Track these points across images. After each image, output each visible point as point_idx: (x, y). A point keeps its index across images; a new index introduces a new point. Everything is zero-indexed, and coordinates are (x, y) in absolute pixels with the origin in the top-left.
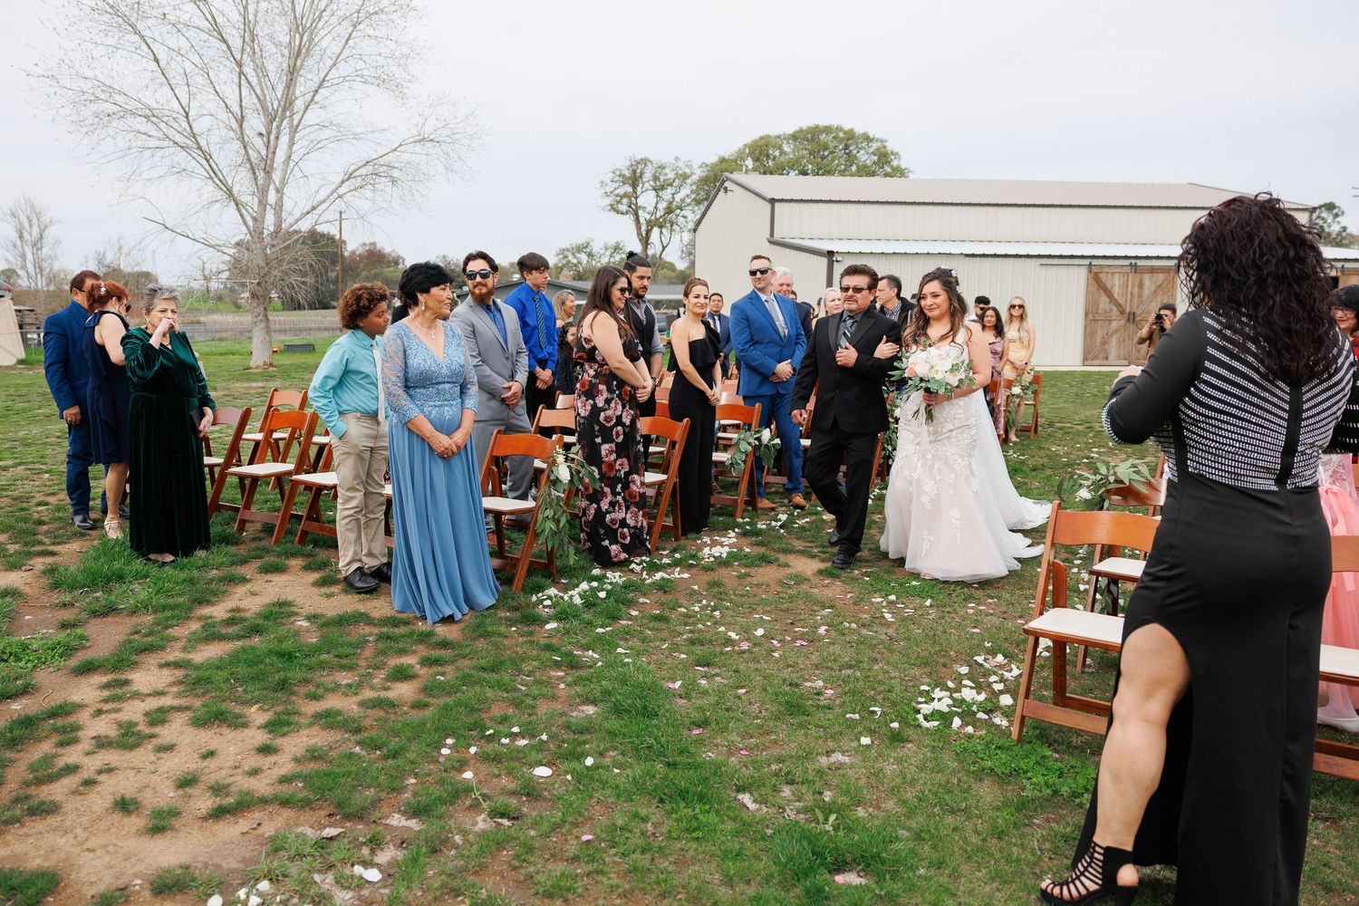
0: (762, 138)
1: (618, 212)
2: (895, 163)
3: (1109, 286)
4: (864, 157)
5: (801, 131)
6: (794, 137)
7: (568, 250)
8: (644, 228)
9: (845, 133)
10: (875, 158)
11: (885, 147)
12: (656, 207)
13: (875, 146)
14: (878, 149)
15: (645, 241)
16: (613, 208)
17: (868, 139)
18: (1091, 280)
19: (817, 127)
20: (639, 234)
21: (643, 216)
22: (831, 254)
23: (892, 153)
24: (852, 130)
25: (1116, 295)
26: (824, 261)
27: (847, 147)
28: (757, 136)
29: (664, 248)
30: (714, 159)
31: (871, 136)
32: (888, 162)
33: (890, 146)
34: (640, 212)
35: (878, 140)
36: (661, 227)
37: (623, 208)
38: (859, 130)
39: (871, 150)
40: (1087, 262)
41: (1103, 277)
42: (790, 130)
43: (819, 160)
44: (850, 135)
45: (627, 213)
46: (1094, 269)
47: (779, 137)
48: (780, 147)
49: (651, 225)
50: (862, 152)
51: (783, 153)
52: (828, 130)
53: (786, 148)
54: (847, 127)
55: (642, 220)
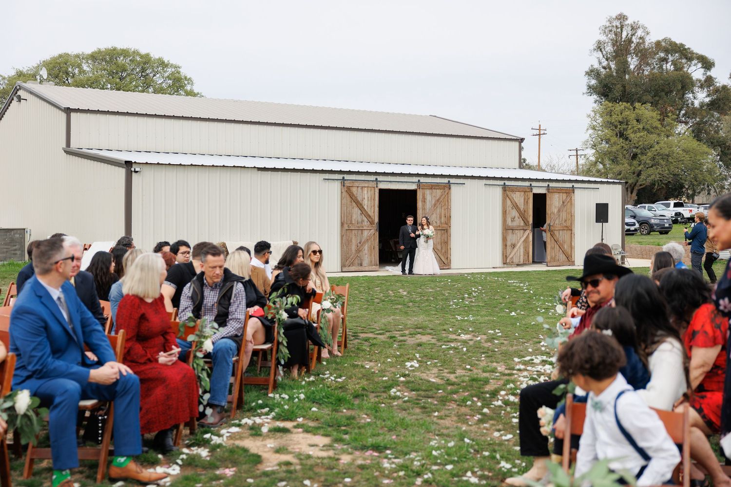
0: (60, 56)
2: (188, 88)
3: (359, 199)
4: (159, 80)
5: (100, 52)
6: (94, 57)
9: (142, 57)
10: (170, 82)
11: (179, 73)
13: (170, 70)
14: (173, 74)
17: (163, 64)
18: (345, 194)
19: (115, 49)
22: (128, 164)
23: (186, 78)
24: (148, 55)
25: (365, 207)
26: (122, 172)
27: (143, 70)
28: (56, 54)
30: (12, 73)
31: (166, 62)
32: (182, 87)
33: (184, 72)
35: (172, 65)
38: (155, 55)
39: (166, 75)
40: (340, 177)
41: (354, 190)
42: (89, 51)
43: (118, 80)
44: (146, 61)
46: (347, 184)
47: (77, 56)
48: (79, 66)
50: (158, 75)
51: (82, 71)
52: (125, 53)
53: (85, 67)
54: (143, 52)
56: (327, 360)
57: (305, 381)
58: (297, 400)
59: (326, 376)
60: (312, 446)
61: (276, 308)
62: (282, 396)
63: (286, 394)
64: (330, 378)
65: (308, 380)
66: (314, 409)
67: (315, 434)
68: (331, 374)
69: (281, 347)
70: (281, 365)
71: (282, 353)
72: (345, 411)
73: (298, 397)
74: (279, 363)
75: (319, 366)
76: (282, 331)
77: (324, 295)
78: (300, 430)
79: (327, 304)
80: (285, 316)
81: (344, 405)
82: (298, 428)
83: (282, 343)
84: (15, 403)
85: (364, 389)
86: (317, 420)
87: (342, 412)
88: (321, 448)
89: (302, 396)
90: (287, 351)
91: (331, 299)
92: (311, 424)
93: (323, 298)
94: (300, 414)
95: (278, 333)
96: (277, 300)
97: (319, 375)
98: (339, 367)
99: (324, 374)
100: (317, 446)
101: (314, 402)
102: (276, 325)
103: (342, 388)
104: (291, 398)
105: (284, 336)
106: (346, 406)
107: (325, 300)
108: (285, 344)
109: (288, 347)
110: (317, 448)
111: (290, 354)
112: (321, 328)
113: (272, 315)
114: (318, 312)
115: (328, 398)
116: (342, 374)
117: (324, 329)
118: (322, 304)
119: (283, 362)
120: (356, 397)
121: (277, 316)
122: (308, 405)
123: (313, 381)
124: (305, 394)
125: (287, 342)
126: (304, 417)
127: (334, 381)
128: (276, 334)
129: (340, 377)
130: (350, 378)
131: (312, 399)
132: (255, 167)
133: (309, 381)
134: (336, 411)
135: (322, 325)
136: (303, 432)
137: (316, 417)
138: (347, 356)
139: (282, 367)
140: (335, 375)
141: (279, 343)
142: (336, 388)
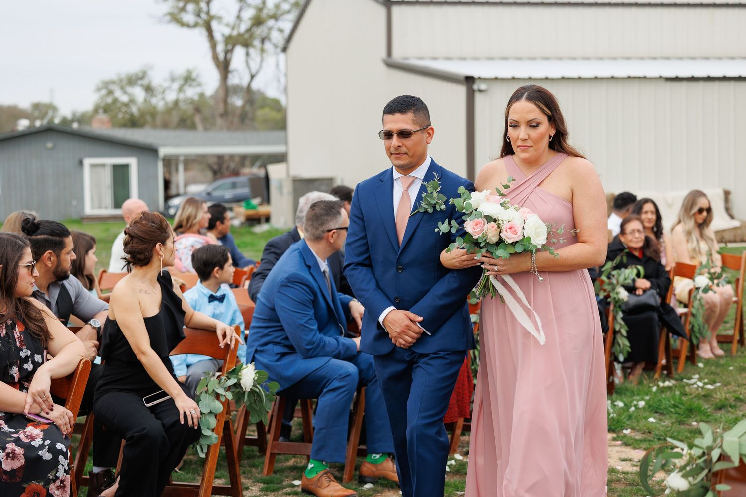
1: (183, 24)
7: (114, 82)
8: (220, 48)
12: (239, 17)
15: (224, 67)
16: (175, 18)
20: (215, 57)
21: (220, 31)
22: (469, 80)
29: (252, 77)
34: (214, 25)
36: (246, 45)
37: (189, 18)
45: (196, 25)
49: (232, 42)
55: (218, 36)
56: (707, 362)
57: (658, 386)
58: (633, 408)
59: (692, 381)
60: (624, 460)
61: (611, 284)
62: (616, 403)
63: (621, 400)
64: (696, 382)
65: (661, 384)
66: (651, 420)
67: (635, 448)
68: (700, 379)
69: (618, 337)
70: (619, 362)
71: (619, 345)
72: (695, 424)
73: (635, 406)
74: (616, 359)
75: (690, 368)
76: (620, 315)
77: (698, 267)
78: (619, 443)
79: (702, 281)
80: (623, 294)
81: (696, 416)
82: (617, 440)
83: (619, 332)
84: (239, 380)
85: (738, 399)
86: (649, 433)
87: (690, 425)
88: (634, 463)
89: (642, 404)
90: (627, 343)
91: (709, 273)
92: (638, 436)
93: (697, 271)
94: (628, 425)
95: (614, 318)
96: (614, 273)
97: (682, 380)
98: (718, 370)
99: (690, 378)
100: (630, 460)
101: (657, 412)
102: (612, 307)
103: (707, 396)
104: (627, 406)
105: (622, 323)
106: (698, 418)
107: (700, 274)
108: (624, 333)
109: (628, 338)
110: (629, 463)
111: (630, 347)
112: (693, 315)
113: (605, 294)
114: (690, 292)
115: (678, 407)
116: (717, 380)
117: (698, 316)
118: (694, 281)
119: (621, 358)
120: (720, 408)
121: (613, 295)
122: (646, 414)
123: (670, 388)
124: (647, 402)
125: (627, 332)
126: (633, 429)
127: (702, 388)
128: (610, 319)
129: (713, 382)
130: (726, 384)
131: (654, 409)
132: (661, 77)
133: (664, 387)
134: (681, 423)
135: (694, 311)
136: (621, 445)
137: (647, 429)
138: (740, 356)
139: (620, 365)
140: (706, 381)
141: (615, 332)
142: (698, 396)
